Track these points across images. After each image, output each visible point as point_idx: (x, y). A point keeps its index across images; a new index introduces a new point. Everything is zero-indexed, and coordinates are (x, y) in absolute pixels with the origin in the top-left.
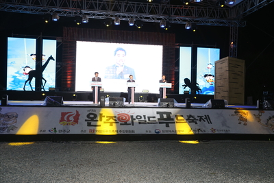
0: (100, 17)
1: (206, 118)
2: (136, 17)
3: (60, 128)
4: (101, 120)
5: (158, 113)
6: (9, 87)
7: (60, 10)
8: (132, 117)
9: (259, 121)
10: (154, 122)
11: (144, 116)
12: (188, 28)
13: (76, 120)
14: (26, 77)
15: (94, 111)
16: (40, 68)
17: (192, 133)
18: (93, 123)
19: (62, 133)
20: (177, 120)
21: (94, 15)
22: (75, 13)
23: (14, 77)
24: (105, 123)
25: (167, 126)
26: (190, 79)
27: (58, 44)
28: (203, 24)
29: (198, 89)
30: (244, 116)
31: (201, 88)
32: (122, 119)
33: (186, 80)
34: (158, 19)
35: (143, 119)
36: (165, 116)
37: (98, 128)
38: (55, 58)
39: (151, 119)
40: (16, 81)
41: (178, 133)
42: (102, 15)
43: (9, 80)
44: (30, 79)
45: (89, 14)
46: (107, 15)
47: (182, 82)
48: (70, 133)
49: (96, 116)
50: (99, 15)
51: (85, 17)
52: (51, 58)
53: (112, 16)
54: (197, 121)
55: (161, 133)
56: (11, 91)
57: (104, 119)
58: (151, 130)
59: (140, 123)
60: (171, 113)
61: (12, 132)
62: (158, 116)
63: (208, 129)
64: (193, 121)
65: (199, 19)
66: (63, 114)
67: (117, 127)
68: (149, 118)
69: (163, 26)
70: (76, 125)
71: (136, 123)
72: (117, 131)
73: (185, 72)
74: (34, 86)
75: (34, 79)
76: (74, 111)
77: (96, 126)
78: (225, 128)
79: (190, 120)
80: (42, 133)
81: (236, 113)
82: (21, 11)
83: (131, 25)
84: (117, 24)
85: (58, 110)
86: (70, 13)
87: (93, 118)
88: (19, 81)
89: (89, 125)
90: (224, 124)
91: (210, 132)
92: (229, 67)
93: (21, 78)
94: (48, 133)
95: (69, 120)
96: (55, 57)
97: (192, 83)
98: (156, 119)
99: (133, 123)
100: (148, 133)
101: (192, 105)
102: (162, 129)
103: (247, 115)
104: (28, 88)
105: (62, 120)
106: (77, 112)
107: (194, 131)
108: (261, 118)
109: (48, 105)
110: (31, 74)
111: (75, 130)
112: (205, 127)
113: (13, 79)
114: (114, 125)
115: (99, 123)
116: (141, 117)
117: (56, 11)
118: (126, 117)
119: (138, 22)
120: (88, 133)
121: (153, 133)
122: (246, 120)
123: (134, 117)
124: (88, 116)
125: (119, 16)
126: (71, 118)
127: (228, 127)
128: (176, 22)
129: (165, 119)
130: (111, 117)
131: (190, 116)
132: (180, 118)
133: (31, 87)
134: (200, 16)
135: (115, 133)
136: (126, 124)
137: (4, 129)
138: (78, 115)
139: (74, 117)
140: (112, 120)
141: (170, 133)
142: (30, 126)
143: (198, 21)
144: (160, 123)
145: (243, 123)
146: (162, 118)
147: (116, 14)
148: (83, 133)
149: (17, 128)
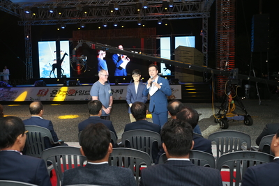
1: (120, 91)
4: (59, 93)
6: (41, 76)
8: (77, 91)
11: (84, 91)
12: (160, 23)
15: (57, 88)
23: (44, 69)
24: (60, 95)
27: (70, 43)
35: (82, 92)
37: (55, 98)
39: (87, 92)
40: (45, 72)
43: (41, 71)
44: (53, 70)
46: (98, 20)
48: (40, 100)
49: (57, 91)
52: (66, 54)
53: (101, 20)
54: (114, 93)
56: (42, 79)
57: (61, 93)
61: (12, 100)
66: (40, 91)
69: (140, 24)
72: (65, 99)
74: (56, 74)
75: (56, 70)
77: (55, 96)
80: (26, 100)
82: (42, 24)
83: (116, 25)
84: (105, 26)
86: (73, 21)
87: (55, 93)
88: (47, 72)
89: (52, 96)
91: (118, 99)
93: (48, 69)
94: (29, 100)
96: (68, 53)
100: (82, 100)
104: (52, 76)
105: (39, 93)
109: (36, 86)
110: (54, 66)
112: (116, 96)
114: (65, 96)
115: (57, 95)
117: (64, 21)
118: (73, 92)
120: (49, 100)
121: (84, 100)
124: (53, 91)
126: (44, 93)
133: (54, 75)
136: (72, 95)
137: (9, 98)
138: (48, 91)
140: (64, 93)
142: (22, 97)
148: (46, 100)
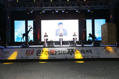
0: (50, 10)
1: (90, 51)
2: (65, 8)
3: (25, 57)
4: (42, 53)
5: (68, 49)
6: (16, 41)
7: (33, 8)
8: (56, 51)
9: (116, 52)
10: (65, 53)
11: (61, 51)
12: (89, 11)
13: (32, 53)
14: (22, 36)
15: (40, 49)
16: (27, 32)
17: (82, 58)
18: (39, 54)
19: (26, 59)
20: (76, 52)
21: (47, 9)
22: (40, 9)
23: (17, 36)
24: (44, 54)
25: (71, 55)
26: (91, 34)
27: (34, 22)
28: (96, 9)
29: (95, 38)
30: (108, 49)
31: (97, 37)
32: (51, 52)
33: (90, 34)
34: (75, 8)
35: (61, 52)
36: (71, 50)
38: (33, 28)
39: (64, 52)
40: (18, 38)
41: (76, 58)
42: (50, 9)
43: (16, 38)
44: (23, 37)
45: (45, 9)
46: (53, 9)
47: (88, 35)
48: (29, 59)
50: (49, 9)
51: (43, 10)
52: (31, 28)
53: (55, 9)
54: (85, 53)
55: (68, 58)
56: (16, 42)
58: (63, 57)
59: (59, 54)
60: (73, 49)
61: (6, 59)
62: (68, 51)
63: (90, 56)
64: (83, 52)
65: (94, 7)
66: (27, 51)
67: (49, 56)
68: (63, 51)
69: (77, 11)
70: (32, 55)
71: (57, 54)
72: (49, 58)
73: (89, 31)
74: (25, 40)
75: (25, 37)
76: (32, 49)
77: (40, 55)
78: (98, 55)
79: (82, 52)
80: (18, 59)
81: (104, 48)
82: (18, 10)
83: (63, 12)
84: (57, 12)
85: (26, 49)
86: (37, 9)
87: (39, 52)
88: (19, 38)
89: (37, 55)
90: (98, 53)
91: (90, 57)
92: (108, 27)
93: (20, 37)
94: (20, 59)
95: (29, 53)
97: (93, 35)
98: (66, 52)
99: (56, 54)
100: (62, 58)
101: (84, 45)
102: (69, 56)
103: (110, 49)
104: (23, 41)
106: (33, 50)
107: (83, 57)
108: (117, 50)
110: (24, 35)
111: (31, 57)
112: (88, 55)
113: (17, 37)
114: (48, 55)
115: (41, 54)
116: (60, 51)
117: (32, 9)
118: (53, 52)
119: (66, 11)
120: (36, 58)
121: (64, 58)
122: (109, 51)
123: (57, 51)
124: (37, 52)
125: (58, 8)
126: (30, 53)
127: (100, 55)
128: (83, 9)
129: (70, 52)
130: (47, 52)
131: (82, 50)
132: (77, 51)
134: (95, 5)
135: (48, 58)
136: (53, 54)
137: (3, 57)
138: (33, 51)
139: (31, 52)
140: (47, 53)
141: (72, 58)
142: (13, 56)
143: (94, 8)
144: (68, 54)
145: (107, 53)
146: (69, 51)
147: (57, 7)
148: (34, 59)
149: (8, 57)
